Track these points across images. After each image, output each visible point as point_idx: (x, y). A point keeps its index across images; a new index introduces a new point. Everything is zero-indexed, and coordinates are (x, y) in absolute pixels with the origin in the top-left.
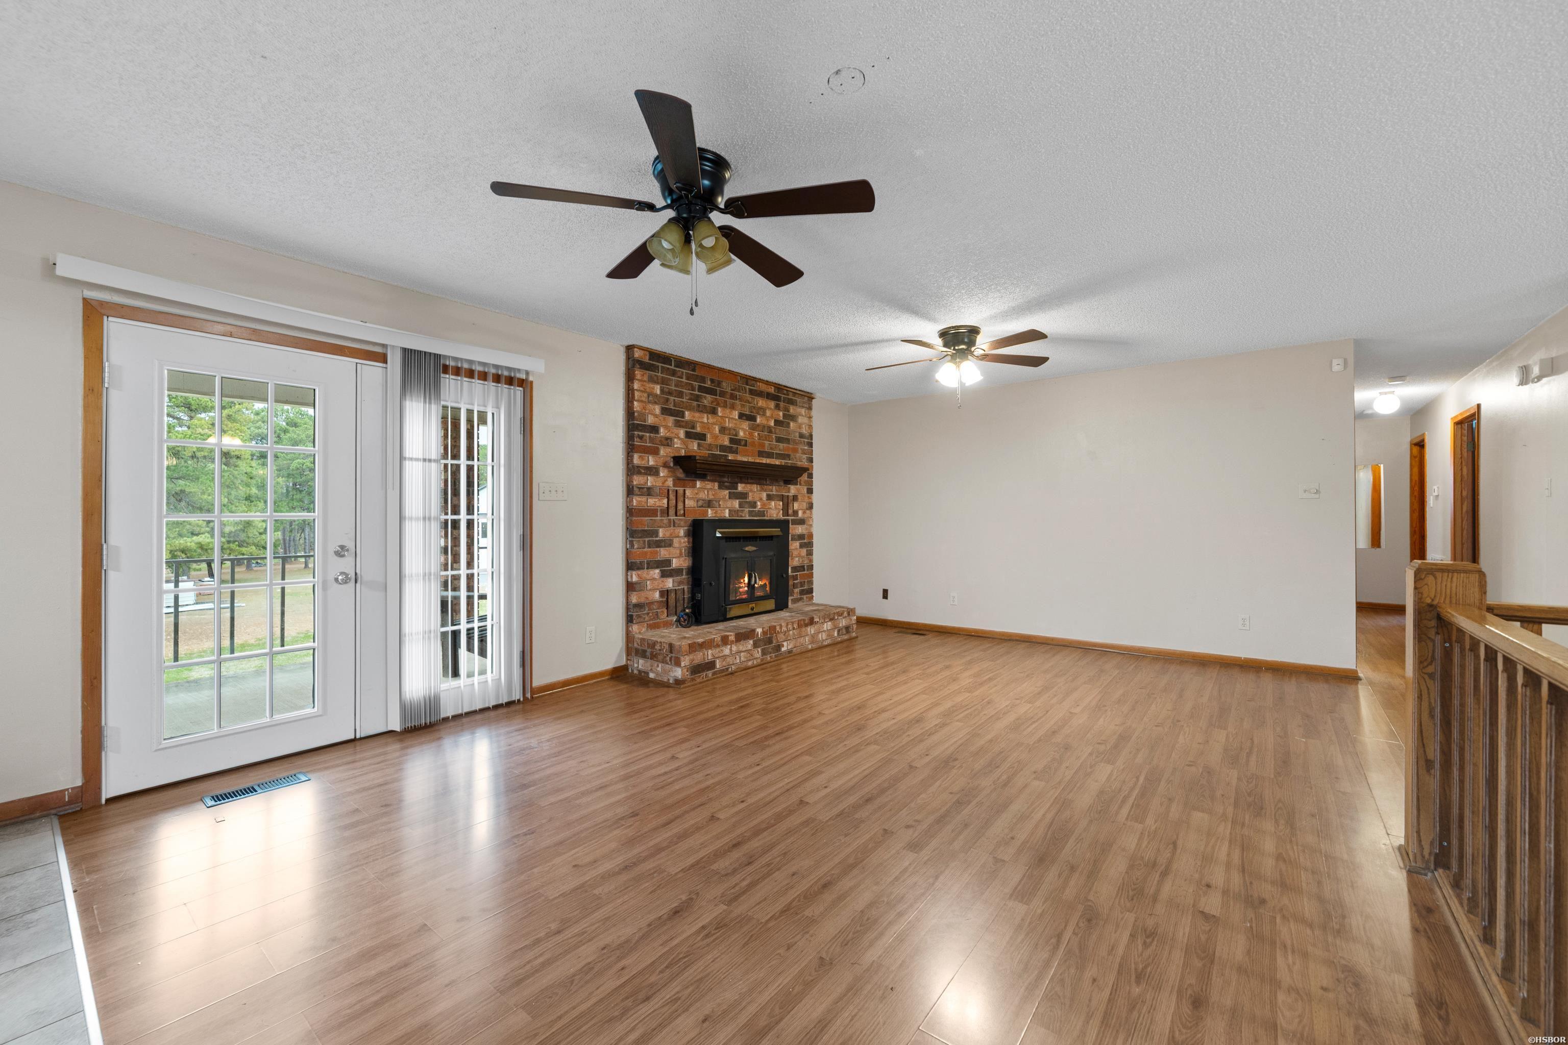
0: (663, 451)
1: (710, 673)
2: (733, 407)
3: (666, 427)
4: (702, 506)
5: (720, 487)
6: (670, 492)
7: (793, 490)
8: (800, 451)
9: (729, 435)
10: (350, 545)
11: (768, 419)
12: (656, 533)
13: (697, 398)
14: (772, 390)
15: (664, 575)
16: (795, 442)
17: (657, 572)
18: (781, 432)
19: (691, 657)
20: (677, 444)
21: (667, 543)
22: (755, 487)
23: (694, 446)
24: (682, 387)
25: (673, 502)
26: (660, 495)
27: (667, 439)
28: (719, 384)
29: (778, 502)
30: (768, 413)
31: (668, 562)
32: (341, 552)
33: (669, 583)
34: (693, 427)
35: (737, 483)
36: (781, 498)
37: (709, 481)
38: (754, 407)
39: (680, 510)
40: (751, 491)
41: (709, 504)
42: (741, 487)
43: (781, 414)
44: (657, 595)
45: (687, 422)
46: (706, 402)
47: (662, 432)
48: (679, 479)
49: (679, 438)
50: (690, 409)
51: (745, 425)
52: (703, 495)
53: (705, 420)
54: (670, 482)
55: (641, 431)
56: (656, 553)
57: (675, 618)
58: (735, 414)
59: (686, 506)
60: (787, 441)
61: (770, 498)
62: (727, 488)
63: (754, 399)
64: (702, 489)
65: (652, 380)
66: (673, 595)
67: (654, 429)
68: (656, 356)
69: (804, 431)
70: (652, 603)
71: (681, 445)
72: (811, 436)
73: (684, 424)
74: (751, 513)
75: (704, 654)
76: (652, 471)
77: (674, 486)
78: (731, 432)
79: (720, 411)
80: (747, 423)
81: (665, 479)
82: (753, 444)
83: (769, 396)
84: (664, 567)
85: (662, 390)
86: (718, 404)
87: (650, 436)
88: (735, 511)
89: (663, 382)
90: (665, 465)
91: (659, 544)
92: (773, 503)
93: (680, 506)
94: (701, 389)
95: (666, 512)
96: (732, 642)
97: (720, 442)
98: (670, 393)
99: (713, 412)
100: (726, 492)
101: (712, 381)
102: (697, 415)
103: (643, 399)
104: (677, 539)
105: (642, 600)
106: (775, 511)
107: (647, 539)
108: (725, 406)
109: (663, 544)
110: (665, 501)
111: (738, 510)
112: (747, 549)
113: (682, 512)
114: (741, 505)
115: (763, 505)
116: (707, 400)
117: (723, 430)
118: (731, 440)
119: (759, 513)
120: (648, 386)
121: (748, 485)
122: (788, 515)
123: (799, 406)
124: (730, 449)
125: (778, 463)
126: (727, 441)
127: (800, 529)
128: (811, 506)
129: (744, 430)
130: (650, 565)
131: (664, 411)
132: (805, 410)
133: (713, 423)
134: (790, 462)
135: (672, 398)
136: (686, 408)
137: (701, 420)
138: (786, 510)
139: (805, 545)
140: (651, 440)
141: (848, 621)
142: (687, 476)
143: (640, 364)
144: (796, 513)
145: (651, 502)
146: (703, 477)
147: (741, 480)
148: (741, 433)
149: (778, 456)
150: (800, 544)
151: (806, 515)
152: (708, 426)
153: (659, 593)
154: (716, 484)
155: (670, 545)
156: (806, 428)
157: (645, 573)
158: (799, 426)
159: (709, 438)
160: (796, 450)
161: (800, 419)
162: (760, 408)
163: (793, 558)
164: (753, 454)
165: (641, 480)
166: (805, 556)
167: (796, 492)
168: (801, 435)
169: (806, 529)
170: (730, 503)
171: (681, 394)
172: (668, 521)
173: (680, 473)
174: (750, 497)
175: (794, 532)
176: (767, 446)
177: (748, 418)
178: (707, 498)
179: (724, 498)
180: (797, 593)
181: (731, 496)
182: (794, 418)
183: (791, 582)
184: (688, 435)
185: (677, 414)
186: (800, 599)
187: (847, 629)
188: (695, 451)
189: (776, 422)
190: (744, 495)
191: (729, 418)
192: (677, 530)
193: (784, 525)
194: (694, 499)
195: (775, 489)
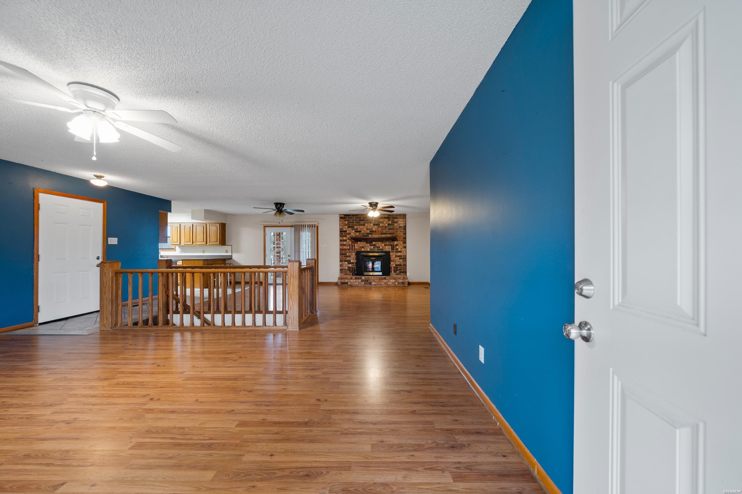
0: (348, 236)
1: (346, 285)
3: (349, 230)
4: (360, 248)
5: (366, 243)
6: (350, 245)
7: (396, 243)
8: (399, 231)
10: (290, 255)
11: (385, 224)
12: (346, 254)
13: (358, 223)
14: (387, 216)
15: (348, 263)
16: (396, 229)
17: (347, 263)
18: (391, 227)
19: (341, 280)
20: (352, 234)
21: (349, 256)
22: (379, 243)
23: (358, 234)
24: (354, 221)
25: (351, 247)
26: (348, 246)
27: (349, 233)
28: (366, 218)
29: (389, 246)
30: (385, 222)
31: (350, 261)
32: (289, 256)
33: (350, 265)
34: (357, 230)
35: (372, 242)
36: (391, 245)
37: (362, 242)
40: (378, 244)
41: (363, 247)
42: (374, 243)
43: (390, 222)
44: (347, 268)
45: (355, 229)
47: (348, 232)
48: (353, 242)
49: (353, 232)
50: (356, 225)
51: (376, 227)
52: (361, 245)
53: (361, 227)
54: (350, 243)
55: (342, 232)
57: (352, 273)
59: (355, 248)
60: (394, 229)
61: (385, 245)
62: (369, 243)
65: (345, 221)
66: (351, 268)
67: (346, 231)
68: (346, 215)
69: (402, 225)
70: (345, 269)
71: (353, 234)
72: (405, 227)
74: (378, 250)
76: (345, 241)
77: (352, 243)
79: (366, 225)
80: (376, 226)
82: (378, 231)
85: (348, 223)
86: (366, 223)
88: (371, 249)
89: (348, 220)
90: (349, 239)
91: (347, 257)
92: (387, 247)
93: (353, 248)
94: (359, 220)
95: (349, 249)
96: (354, 279)
97: (366, 232)
98: (350, 223)
99: (364, 225)
100: (369, 245)
102: (358, 226)
103: (343, 225)
104: (352, 255)
105: (342, 268)
106: (388, 248)
107: (344, 255)
110: (349, 247)
114: (374, 248)
115: (383, 247)
116: (362, 222)
117: (367, 229)
118: (370, 231)
119: (381, 249)
120: (344, 222)
121: (377, 243)
122: (394, 250)
123: (399, 219)
124: (370, 234)
125: (389, 236)
126: (368, 232)
127: (399, 254)
128: (405, 247)
129: (375, 228)
130: (345, 261)
131: (348, 227)
132: (403, 220)
133: (364, 228)
134: (394, 235)
135: (351, 224)
136: (355, 225)
137: (360, 228)
138: (393, 248)
139: (402, 259)
140: (344, 234)
141: (403, 281)
142: (355, 241)
143: (341, 218)
144: (398, 249)
145: (345, 247)
146: (360, 241)
147: (374, 241)
148: (374, 229)
149: (389, 234)
150: (398, 258)
151: (402, 250)
152: (362, 229)
153: (348, 267)
154: (365, 243)
155: (350, 257)
156: (403, 224)
157: (343, 263)
158: (399, 224)
159: (362, 232)
160: (398, 231)
161: (399, 222)
162: (382, 222)
163: (396, 262)
164: (378, 234)
165: (342, 243)
166: (401, 262)
167: (397, 244)
168: (400, 227)
169: (402, 254)
170: (370, 247)
171: (353, 222)
172: (350, 252)
173: (353, 241)
174: (377, 245)
175: (396, 255)
176: (384, 231)
177: (376, 225)
178: (362, 246)
179: (368, 246)
180: (398, 272)
181: (370, 245)
182: (396, 222)
183: (395, 269)
184: (356, 232)
185: (352, 227)
186: (400, 274)
187: (403, 283)
188: (358, 235)
189: (388, 224)
190: (375, 245)
191: (369, 226)
192: (352, 253)
193: (388, 253)
194: (358, 246)
195: (388, 243)
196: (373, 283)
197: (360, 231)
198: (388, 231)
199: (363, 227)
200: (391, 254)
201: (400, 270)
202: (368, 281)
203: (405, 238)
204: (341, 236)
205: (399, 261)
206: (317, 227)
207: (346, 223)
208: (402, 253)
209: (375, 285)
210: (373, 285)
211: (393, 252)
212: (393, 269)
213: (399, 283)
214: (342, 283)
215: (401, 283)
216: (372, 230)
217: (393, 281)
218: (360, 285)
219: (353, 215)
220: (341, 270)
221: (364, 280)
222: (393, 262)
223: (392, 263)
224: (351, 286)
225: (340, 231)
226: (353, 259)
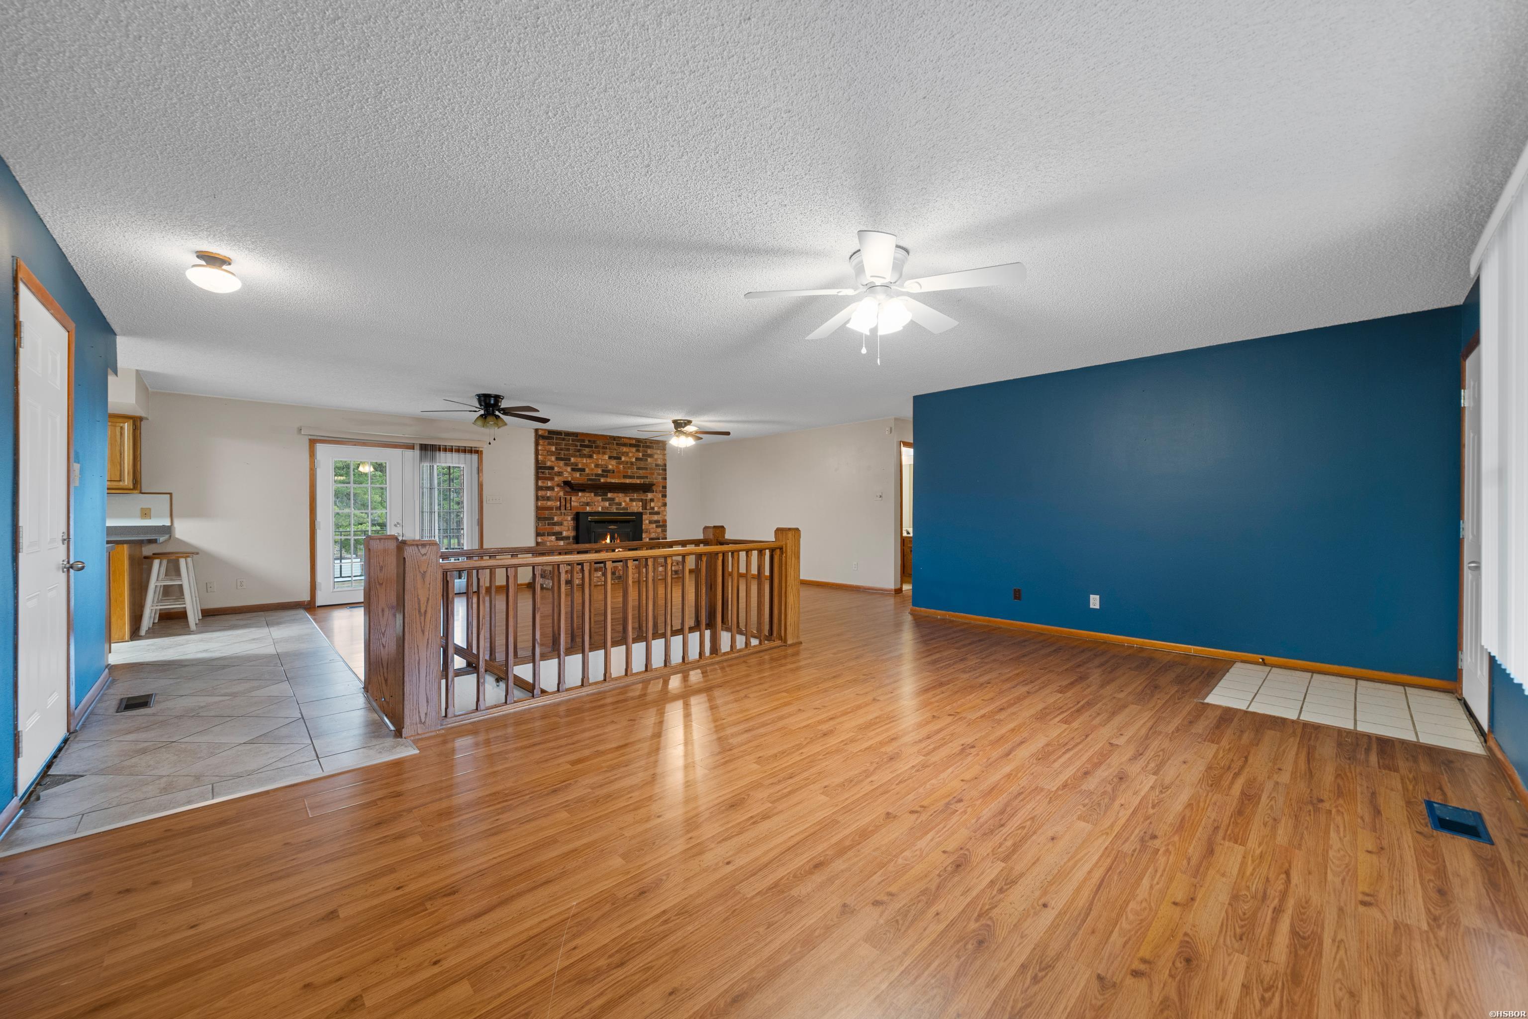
0: (556, 479)
2: (604, 453)
3: (559, 467)
4: (583, 505)
5: (595, 496)
6: (562, 499)
7: (650, 496)
8: (656, 473)
11: (630, 458)
12: (553, 519)
13: (579, 451)
14: (634, 442)
15: (557, 539)
16: (651, 469)
17: (553, 538)
18: (642, 464)
20: (566, 474)
21: (560, 524)
22: (621, 495)
23: (578, 475)
24: (569, 446)
25: (563, 503)
26: (556, 500)
27: (559, 472)
28: (594, 442)
29: (638, 503)
30: (630, 455)
31: (561, 533)
32: (397, 525)
34: (577, 465)
35: (607, 493)
36: (642, 500)
37: (587, 492)
38: (620, 452)
40: (618, 497)
41: (588, 504)
42: (610, 495)
43: (641, 454)
45: (572, 463)
46: (585, 452)
47: (556, 469)
48: (567, 492)
50: (575, 456)
51: (614, 462)
52: (584, 500)
53: (585, 461)
54: (561, 494)
55: (543, 469)
56: (553, 528)
58: (606, 457)
59: (572, 505)
60: (646, 469)
61: (631, 500)
62: (600, 496)
63: (619, 448)
64: (583, 497)
65: (549, 444)
67: (552, 468)
68: (552, 433)
69: (660, 462)
71: (568, 474)
72: (665, 465)
73: (570, 464)
74: (617, 509)
76: (551, 489)
77: (564, 495)
78: (603, 467)
79: (595, 456)
80: (615, 461)
81: (559, 492)
82: (619, 472)
83: (631, 445)
84: (559, 536)
85: (556, 449)
86: (594, 453)
88: (606, 508)
89: (557, 444)
90: (558, 485)
91: (555, 524)
92: (634, 503)
93: (568, 505)
94: (581, 446)
95: (559, 508)
97: (595, 472)
98: (561, 449)
99: (591, 457)
100: (600, 498)
101: (589, 441)
102: (579, 459)
103: (545, 454)
104: (566, 522)
106: (636, 507)
107: (547, 522)
108: (599, 453)
109: (558, 524)
110: (559, 503)
111: (608, 507)
112: (611, 525)
113: (569, 508)
114: (610, 505)
115: (627, 504)
116: (586, 451)
117: (597, 466)
118: (603, 471)
119: (624, 508)
120: (546, 447)
121: (616, 494)
122: (646, 509)
123: (653, 449)
124: (602, 476)
125: (638, 481)
126: (600, 472)
127: (656, 518)
128: (665, 505)
129: (612, 465)
130: (549, 534)
131: (557, 459)
132: (660, 451)
133: (590, 463)
134: (647, 481)
135: (563, 452)
136: (572, 456)
137: (582, 462)
138: (644, 507)
139: (659, 525)
140: (547, 473)
142: (573, 490)
143: (539, 440)
144: (653, 508)
145: (547, 504)
146: (583, 491)
147: (610, 491)
148: (610, 467)
149: (638, 478)
150: (654, 526)
151: (660, 510)
152: (587, 465)
154: (593, 494)
155: (562, 525)
156: (662, 460)
157: (545, 538)
158: (656, 460)
159: (587, 471)
160: (653, 474)
161: (656, 456)
162: (624, 453)
163: (650, 533)
164: (619, 478)
165: (541, 493)
166: (660, 533)
167: (652, 497)
168: (657, 465)
169: (660, 517)
170: (602, 504)
171: (568, 450)
172: (561, 513)
173: (568, 489)
174: (617, 500)
175: (651, 519)
176: (629, 472)
177: (615, 458)
178: (586, 501)
179: (598, 501)
181: (603, 500)
182: (651, 456)
184: (573, 470)
185: (566, 460)
188: (578, 478)
189: (637, 459)
190: (612, 499)
191: (601, 459)
192: (566, 517)
193: (639, 515)
194: (577, 502)
195: (635, 496)
197: (583, 470)
198: (636, 472)
199: (588, 460)
200: (643, 516)
203: (665, 487)
204: (537, 478)
205: (655, 532)
206: (481, 453)
207: (553, 448)
208: (660, 515)
211: (645, 514)
216: (606, 468)
219: (568, 434)
222: (647, 532)
225: (537, 468)
226: (569, 530)
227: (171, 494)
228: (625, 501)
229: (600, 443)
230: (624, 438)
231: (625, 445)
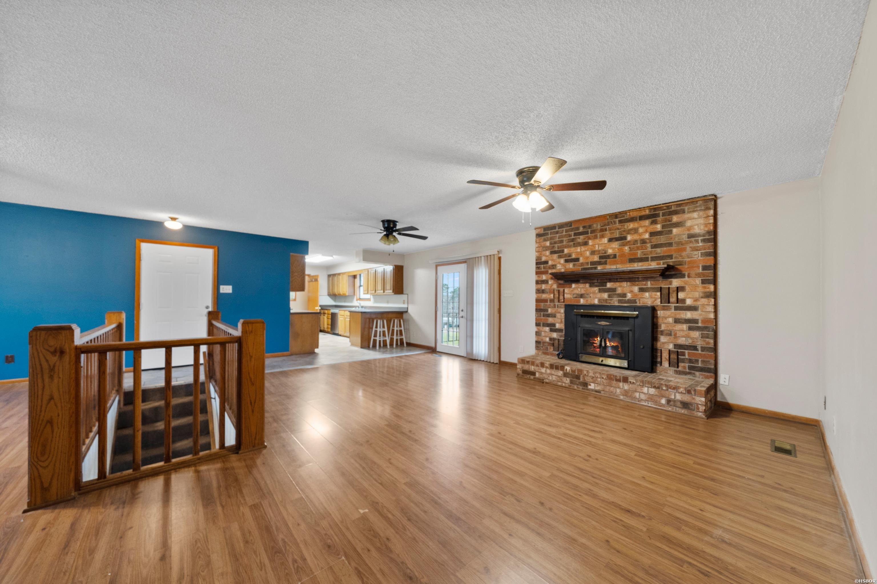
0: (551, 272)
1: (532, 377)
2: (602, 237)
3: (553, 260)
4: (576, 297)
5: (590, 286)
6: (555, 291)
7: (676, 283)
8: (688, 249)
9: (599, 254)
10: (463, 309)
11: (641, 234)
12: (547, 311)
13: (573, 240)
14: (647, 212)
15: (552, 330)
16: (679, 243)
17: (547, 329)
18: (662, 239)
19: (522, 365)
20: (559, 266)
21: (553, 316)
22: (625, 284)
23: (571, 266)
24: (562, 237)
25: (557, 295)
26: (551, 293)
27: (553, 265)
28: (590, 227)
29: (654, 293)
30: (641, 230)
31: (554, 325)
32: (462, 311)
33: (555, 335)
34: (570, 256)
35: (606, 283)
36: (661, 290)
37: (582, 283)
38: (624, 231)
39: (561, 300)
40: (620, 286)
41: (582, 296)
42: (609, 285)
43: (659, 226)
44: (547, 339)
45: (566, 255)
47: (550, 263)
48: (560, 284)
50: (569, 247)
51: (615, 245)
52: (578, 291)
53: (579, 250)
54: (555, 286)
55: (539, 265)
56: (547, 319)
57: (557, 353)
58: (605, 240)
59: (565, 297)
60: (670, 245)
62: (596, 286)
63: (624, 225)
64: (576, 288)
65: (545, 240)
66: (557, 342)
67: (546, 262)
68: (547, 228)
70: (545, 342)
71: (561, 266)
73: (564, 256)
74: (620, 301)
75: (529, 367)
76: (545, 282)
77: (558, 287)
78: (601, 252)
79: (591, 242)
80: (618, 242)
81: (553, 284)
82: (623, 255)
83: (642, 218)
84: (552, 328)
85: (551, 244)
86: (589, 238)
87: (543, 266)
88: (604, 300)
89: (552, 238)
90: (552, 278)
91: (548, 316)
92: (647, 294)
93: (561, 297)
94: (575, 234)
95: (552, 301)
96: (547, 367)
97: (591, 260)
98: (555, 243)
99: (586, 244)
100: (596, 289)
101: (584, 227)
102: (573, 249)
103: (540, 250)
104: (559, 314)
105: (540, 340)
106: (650, 298)
107: (542, 313)
108: (596, 237)
109: (551, 316)
110: (552, 295)
111: (606, 300)
112: (599, 323)
113: (562, 300)
114: (609, 296)
115: (635, 295)
116: (581, 239)
117: (593, 253)
118: (601, 257)
119: (629, 301)
120: (543, 244)
121: (618, 283)
122: (669, 302)
123: (689, 212)
124: (599, 263)
125: (655, 264)
126: (596, 258)
127: (689, 315)
128: (713, 295)
129: (613, 249)
130: (545, 325)
131: (552, 253)
132: (701, 213)
133: (586, 251)
134: (670, 261)
135: (556, 245)
136: (566, 247)
137: (574, 251)
138: (666, 299)
139: (698, 329)
140: (544, 268)
141: (687, 398)
142: (566, 281)
143: (538, 235)
144: (683, 301)
145: (544, 296)
146: (577, 281)
147: (610, 281)
148: (610, 251)
149: (653, 259)
150: (685, 327)
151: (698, 303)
152: (581, 254)
153: (551, 339)
154: (587, 285)
155: (555, 317)
156: (702, 227)
157: (541, 328)
158: (689, 229)
159: (581, 260)
160: (685, 250)
161: (689, 223)
162: (631, 230)
163: (676, 337)
164: (622, 263)
165: (539, 286)
166: (696, 339)
167: (682, 285)
168: (690, 236)
169: (700, 315)
170: (599, 295)
171: (562, 242)
172: (555, 305)
173: (561, 281)
174: (619, 291)
175: (678, 316)
176: (639, 254)
177: (617, 239)
178: (580, 293)
179: (594, 293)
180: (684, 367)
181: (600, 291)
182: (677, 225)
183: (674, 356)
184: (567, 261)
185: (559, 252)
186: (689, 373)
187: (685, 405)
188: (571, 269)
189: (652, 234)
190: (614, 290)
191: (599, 244)
192: (559, 310)
193: (654, 309)
194: (570, 294)
195: (649, 284)
196: (592, 385)
197: (577, 260)
198: (651, 252)
199: (583, 248)
200: (660, 313)
201: (690, 361)
202: (579, 379)
203: (713, 267)
204: (537, 273)
205: (687, 336)
206: (500, 258)
207: (548, 244)
208: (699, 312)
209: (596, 391)
210: (592, 390)
211: (664, 308)
212: (665, 355)
213: (672, 403)
214: (526, 372)
215: (679, 404)
216: (605, 253)
217: (652, 391)
218: (560, 384)
219: (561, 226)
220: (536, 342)
221: (568, 373)
222: (668, 338)
223: (663, 339)
224: (541, 381)
225: (537, 264)
226: (561, 322)
227: (408, 294)
228: (631, 292)
229: (597, 226)
230: (630, 211)
231: (632, 220)
